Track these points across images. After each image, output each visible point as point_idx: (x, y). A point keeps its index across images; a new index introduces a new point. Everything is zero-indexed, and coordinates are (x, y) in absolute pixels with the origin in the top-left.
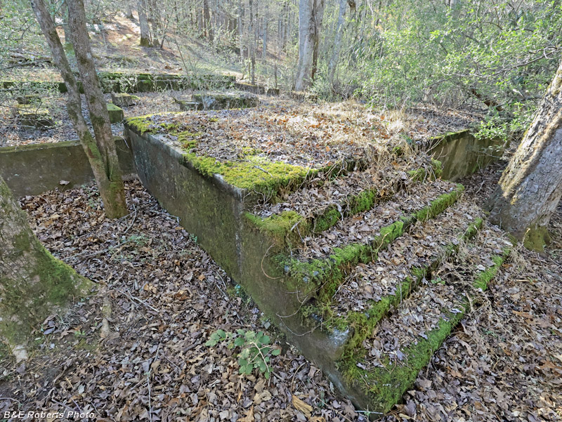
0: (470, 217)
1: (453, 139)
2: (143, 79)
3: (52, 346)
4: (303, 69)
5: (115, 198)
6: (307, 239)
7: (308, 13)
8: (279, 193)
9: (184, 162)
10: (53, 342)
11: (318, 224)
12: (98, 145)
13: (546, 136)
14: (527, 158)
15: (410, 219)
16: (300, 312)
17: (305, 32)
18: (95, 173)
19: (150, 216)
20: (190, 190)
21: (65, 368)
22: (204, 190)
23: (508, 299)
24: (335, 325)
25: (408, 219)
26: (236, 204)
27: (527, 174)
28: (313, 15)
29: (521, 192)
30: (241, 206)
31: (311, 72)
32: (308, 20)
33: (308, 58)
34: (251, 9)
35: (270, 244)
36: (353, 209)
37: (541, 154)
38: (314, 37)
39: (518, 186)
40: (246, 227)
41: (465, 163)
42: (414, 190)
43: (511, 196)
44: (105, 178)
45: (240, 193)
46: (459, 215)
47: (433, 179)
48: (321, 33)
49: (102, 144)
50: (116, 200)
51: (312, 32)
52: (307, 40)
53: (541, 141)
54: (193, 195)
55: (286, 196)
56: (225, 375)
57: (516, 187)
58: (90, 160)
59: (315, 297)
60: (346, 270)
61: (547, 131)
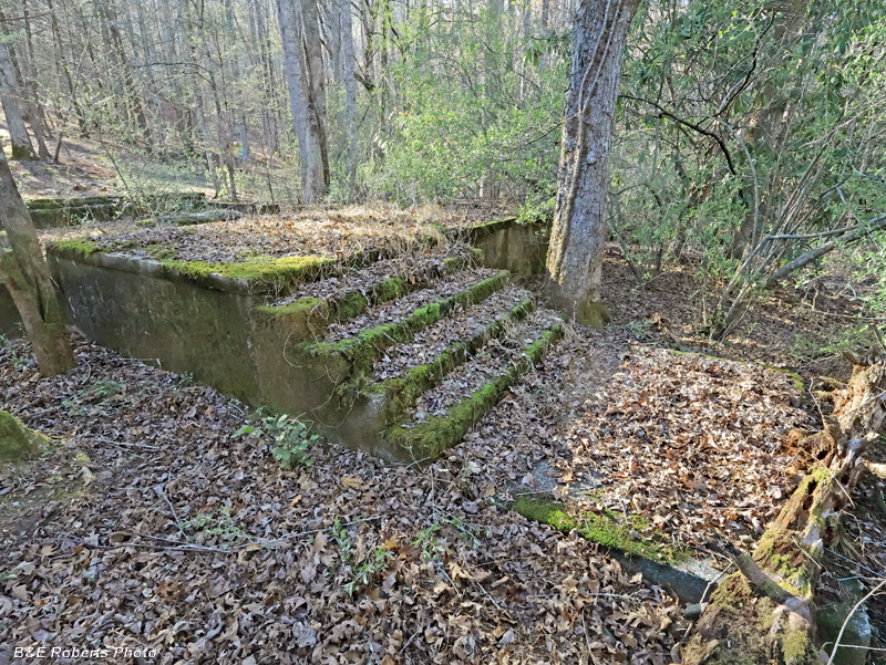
0: (517, 299)
1: (499, 229)
2: (38, 207)
3: (16, 504)
4: (310, 173)
5: (56, 345)
6: (333, 325)
7: (304, 99)
8: (292, 284)
9: (165, 274)
10: (15, 499)
11: (341, 309)
12: (24, 272)
13: (568, 207)
14: (560, 232)
15: (447, 301)
16: (335, 394)
17: (304, 124)
18: (22, 311)
19: (113, 367)
20: (175, 312)
21: (46, 515)
22: (197, 302)
23: (558, 366)
24: (372, 391)
25: (445, 301)
26: (243, 302)
27: (564, 248)
28: (311, 101)
29: (565, 268)
30: (249, 302)
31: (323, 177)
32: (305, 108)
33: (314, 159)
34: (215, 95)
35: (290, 331)
36: (380, 295)
37: (569, 226)
38: (318, 129)
39: (561, 262)
40: (260, 323)
41: (525, 260)
42: (452, 277)
43: (558, 275)
44: (39, 318)
45: (246, 283)
46: (505, 299)
47: (473, 266)
48: (327, 125)
49: (29, 272)
50: (58, 348)
51: (315, 123)
52: (308, 134)
53: (565, 213)
54: (181, 317)
55: (302, 286)
56: (259, 479)
57: (559, 265)
58: (13, 293)
59: (349, 375)
60: (380, 346)
61: (568, 201)
